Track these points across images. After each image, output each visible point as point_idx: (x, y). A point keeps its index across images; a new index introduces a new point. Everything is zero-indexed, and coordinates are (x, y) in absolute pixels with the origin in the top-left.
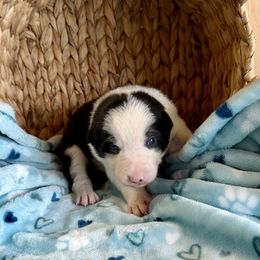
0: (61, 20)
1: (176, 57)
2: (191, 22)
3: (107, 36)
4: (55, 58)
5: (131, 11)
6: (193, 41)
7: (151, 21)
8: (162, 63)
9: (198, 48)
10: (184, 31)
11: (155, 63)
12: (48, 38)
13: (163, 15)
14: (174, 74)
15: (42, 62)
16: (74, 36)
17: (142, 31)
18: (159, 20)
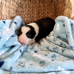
0: (27, 2)
1: (51, 11)
2: (55, 4)
3: (36, 6)
4: (25, 10)
5: (42, 1)
6: (55, 8)
7: (46, 4)
8: (48, 12)
9: (56, 10)
10: (53, 6)
11: (46, 12)
12: (24, 6)
13: (49, 2)
14: (50, 15)
15: (23, 11)
16: (30, 5)
17: (44, 6)
18: (48, 3)
